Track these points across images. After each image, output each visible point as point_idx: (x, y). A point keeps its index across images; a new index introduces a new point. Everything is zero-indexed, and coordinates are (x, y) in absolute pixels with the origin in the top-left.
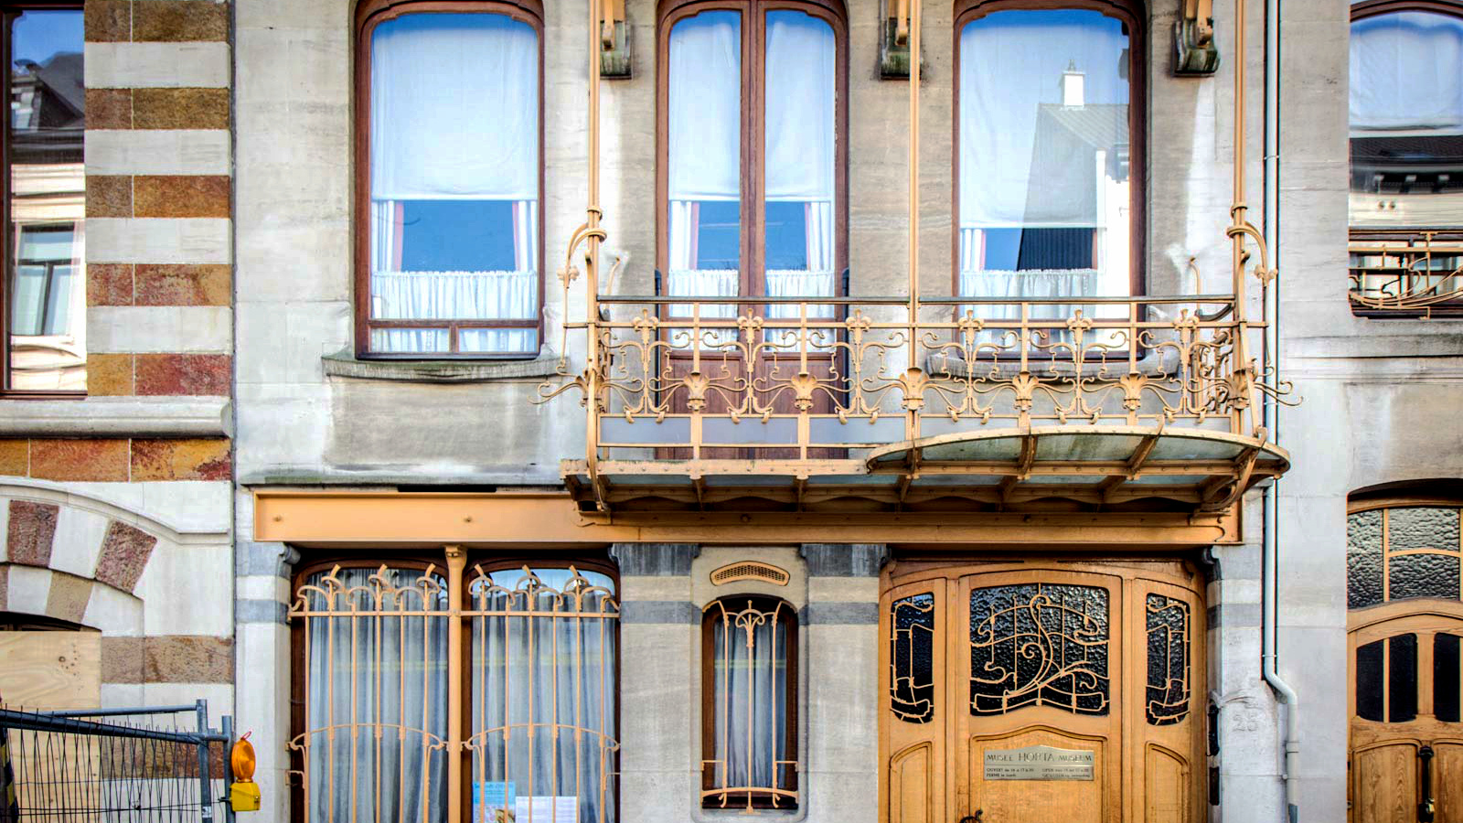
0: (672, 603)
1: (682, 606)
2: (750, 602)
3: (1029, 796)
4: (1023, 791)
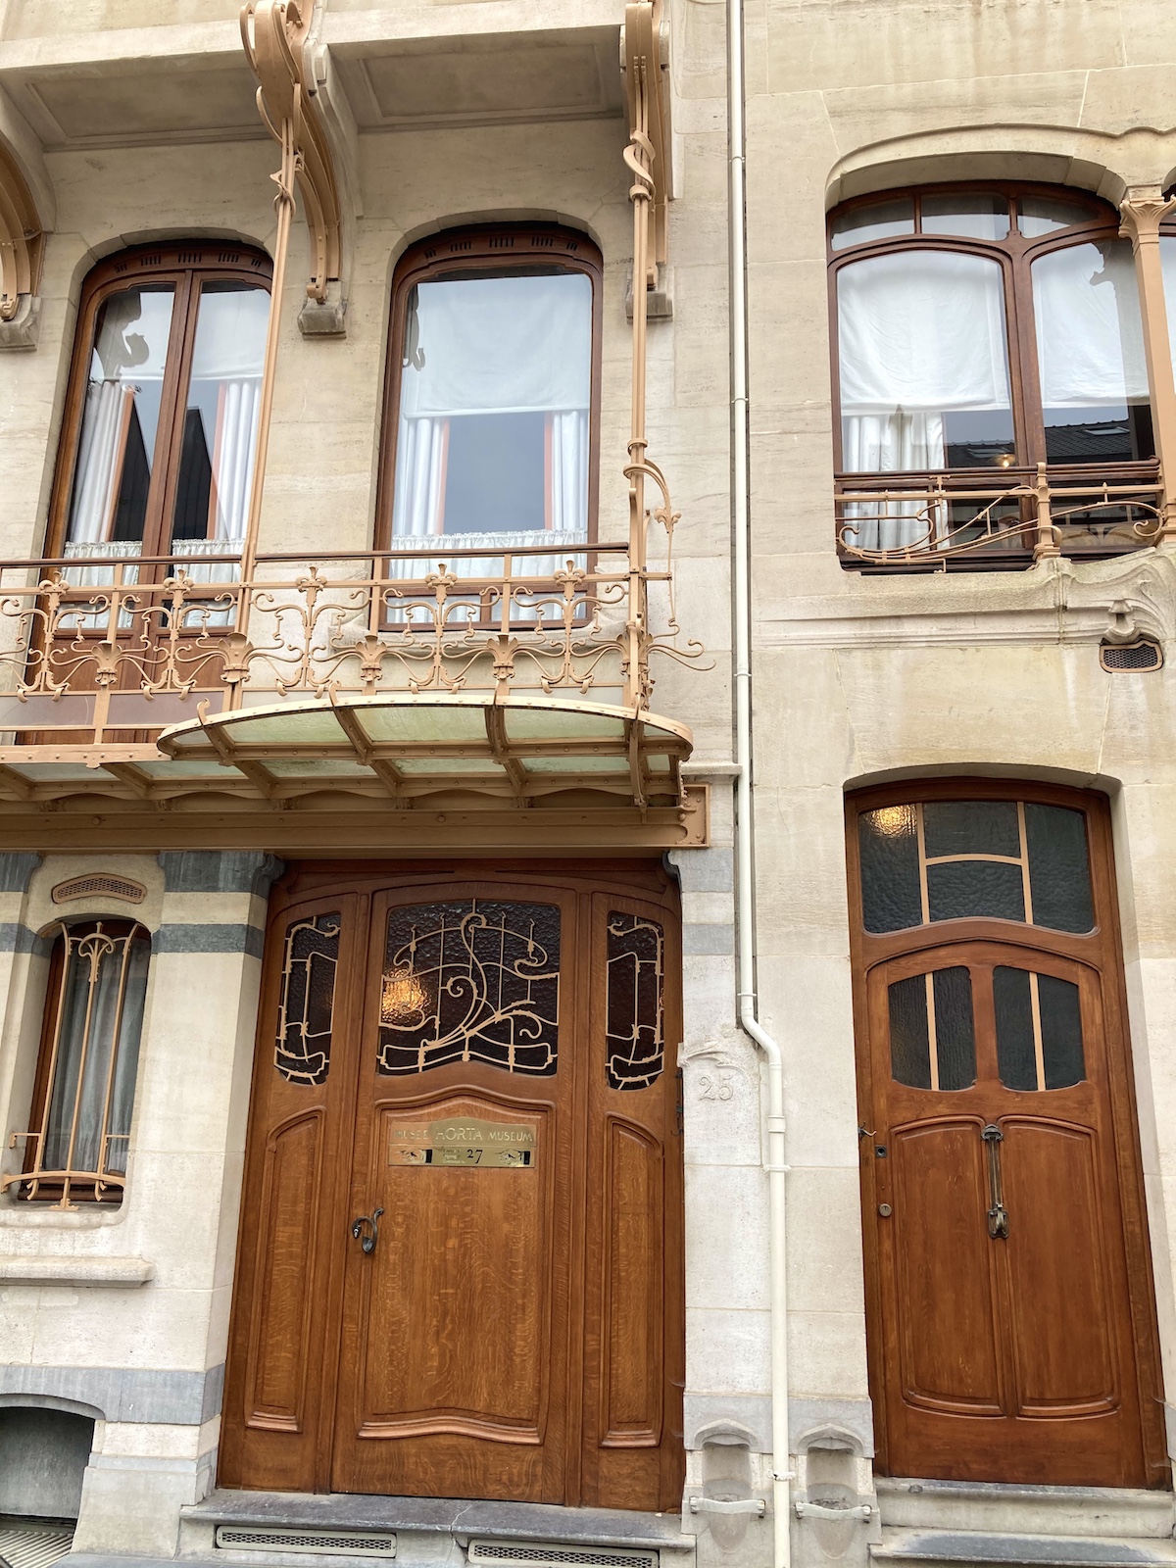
1: (7, 929)
2: (99, 924)
3: (447, 1189)
4: (439, 1182)
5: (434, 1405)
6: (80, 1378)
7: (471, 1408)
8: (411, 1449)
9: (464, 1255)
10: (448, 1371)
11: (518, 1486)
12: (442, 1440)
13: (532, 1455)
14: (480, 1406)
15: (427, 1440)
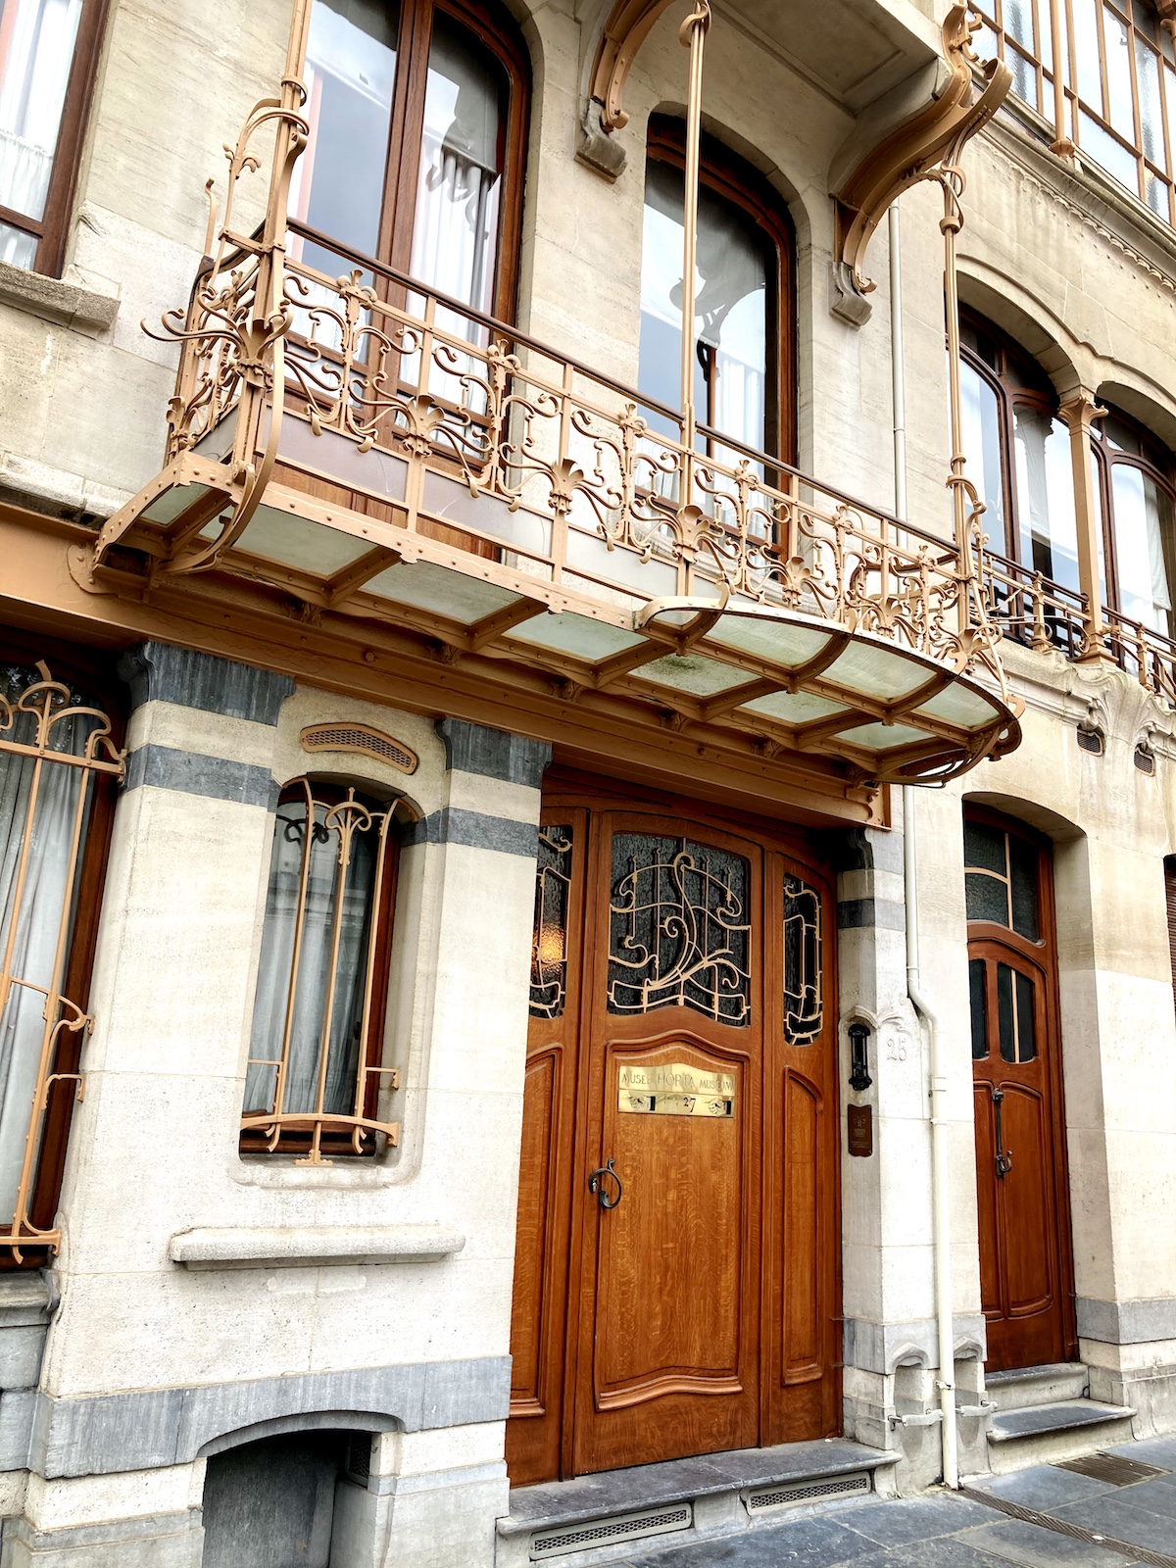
0: (241, 766)
1: (256, 775)
2: (352, 790)
3: (667, 1139)
4: (660, 1132)
5: (658, 1366)
6: (374, 1381)
7: (688, 1364)
8: (639, 1415)
9: (682, 1206)
10: (669, 1329)
11: (725, 1436)
12: (665, 1402)
13: (734, 1404)
14: (694, 1361)
15: (654, 1404)
